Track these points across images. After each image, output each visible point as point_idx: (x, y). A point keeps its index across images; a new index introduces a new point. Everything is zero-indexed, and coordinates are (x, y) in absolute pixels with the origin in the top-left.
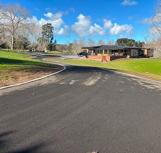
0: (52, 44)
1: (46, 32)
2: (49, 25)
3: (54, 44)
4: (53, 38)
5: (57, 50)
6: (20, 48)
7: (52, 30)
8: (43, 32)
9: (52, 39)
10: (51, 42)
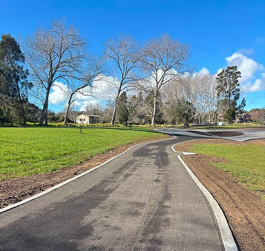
0: (237, 109)
1: (225, 84)
2: (232, 70)
3: (240, 107)
4: (238, 95)
5: (252, 121)
6: (180, 121)
7: (238, 79)
8: (218, 87)
9: (237, 98)
10: (234, 104)
